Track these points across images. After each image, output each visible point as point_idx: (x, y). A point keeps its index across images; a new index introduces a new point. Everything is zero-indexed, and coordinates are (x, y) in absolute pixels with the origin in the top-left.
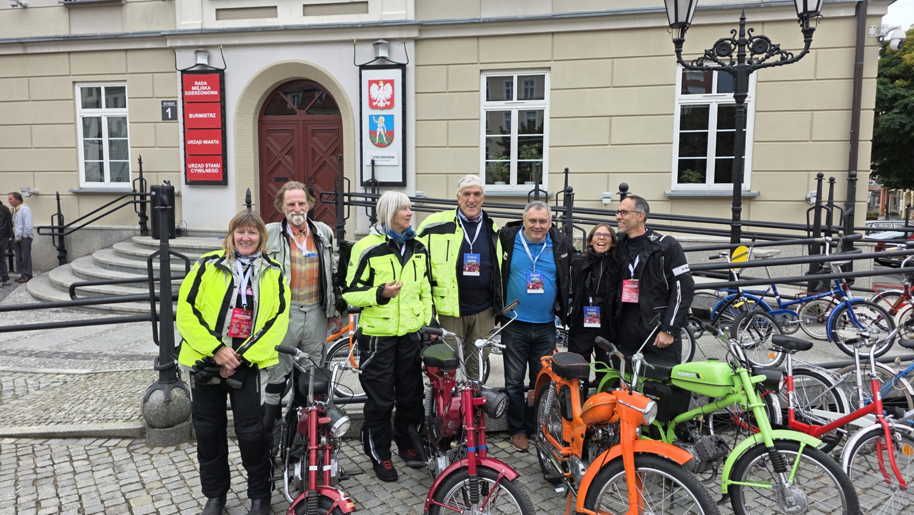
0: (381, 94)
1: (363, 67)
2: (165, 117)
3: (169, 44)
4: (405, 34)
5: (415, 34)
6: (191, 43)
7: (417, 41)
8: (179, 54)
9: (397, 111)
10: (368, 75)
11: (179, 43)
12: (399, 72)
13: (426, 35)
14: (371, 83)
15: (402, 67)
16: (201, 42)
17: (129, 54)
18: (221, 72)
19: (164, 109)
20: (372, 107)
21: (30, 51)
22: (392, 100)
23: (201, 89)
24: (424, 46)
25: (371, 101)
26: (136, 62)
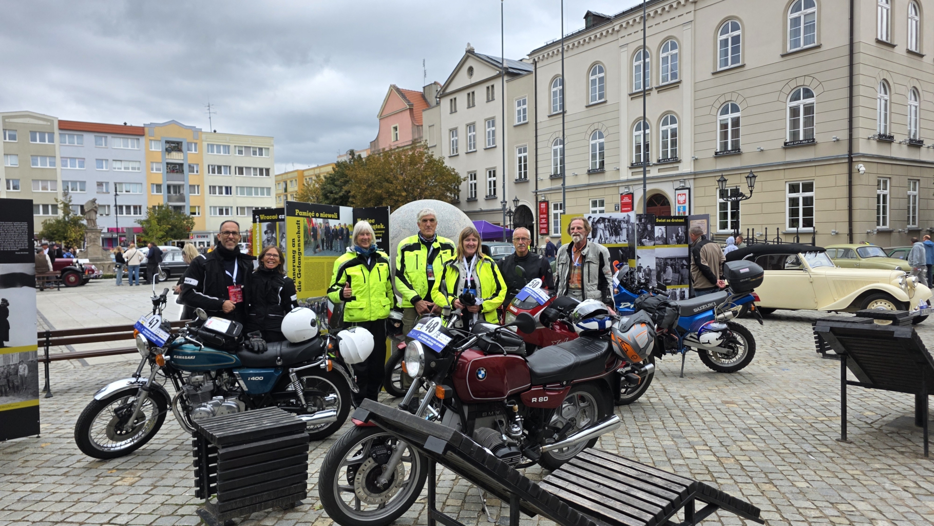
0: (682, 199)
1: (676, 189)
2: (616, 210)
3: (617, 185)
4: (689, 177)
5: (693, 177)
6: (624, 184)
7: (694, 179)
8: (620, 188)
9: (687, 205)
10: (678, 192)
11: (620, 185)
12: (687, 191)
13: (697, 177)
14: (678, 195)
15: (689, 189)
16: (627, 184)
17: (606, 189)
18: (632, 194)
19: (616, 207)
20: (679, 203)
21: (577, 189)
22: (685, 201)
23: (626, 200)
24: (697, 180)
25: (678, 201)
26: (608, 191)
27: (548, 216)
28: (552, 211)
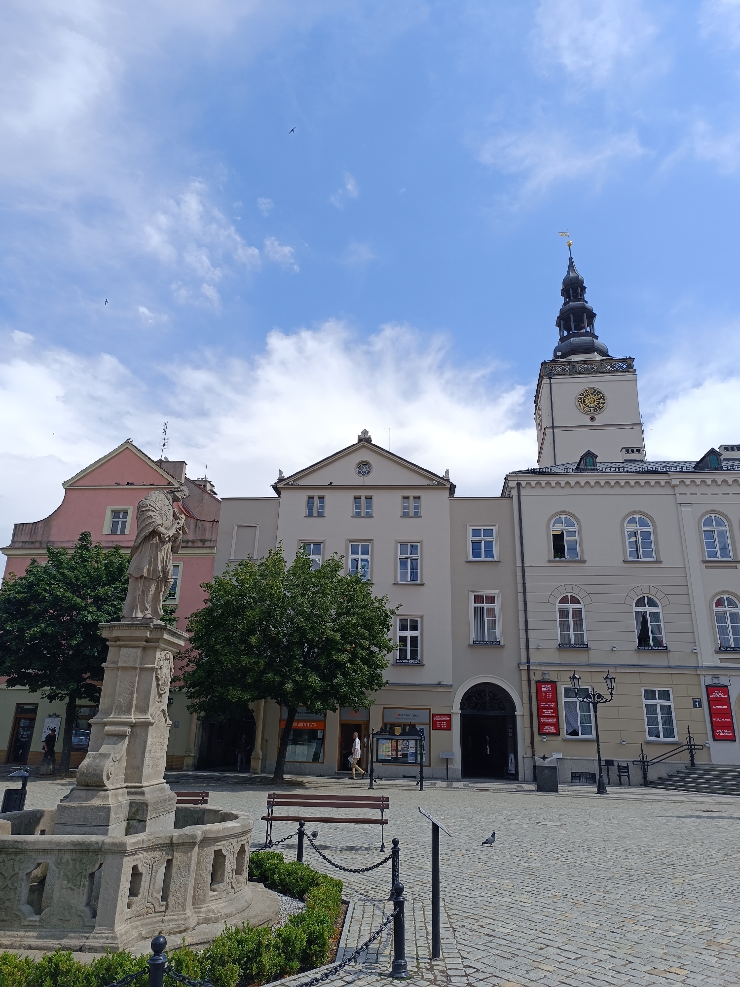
2: (695, 706)
6: (708, 672)
8: (703, 677)
16: (715, 673)
18: (726, 687)
19: (694, 703)
27: (557, 705)
28: (563, 699)
